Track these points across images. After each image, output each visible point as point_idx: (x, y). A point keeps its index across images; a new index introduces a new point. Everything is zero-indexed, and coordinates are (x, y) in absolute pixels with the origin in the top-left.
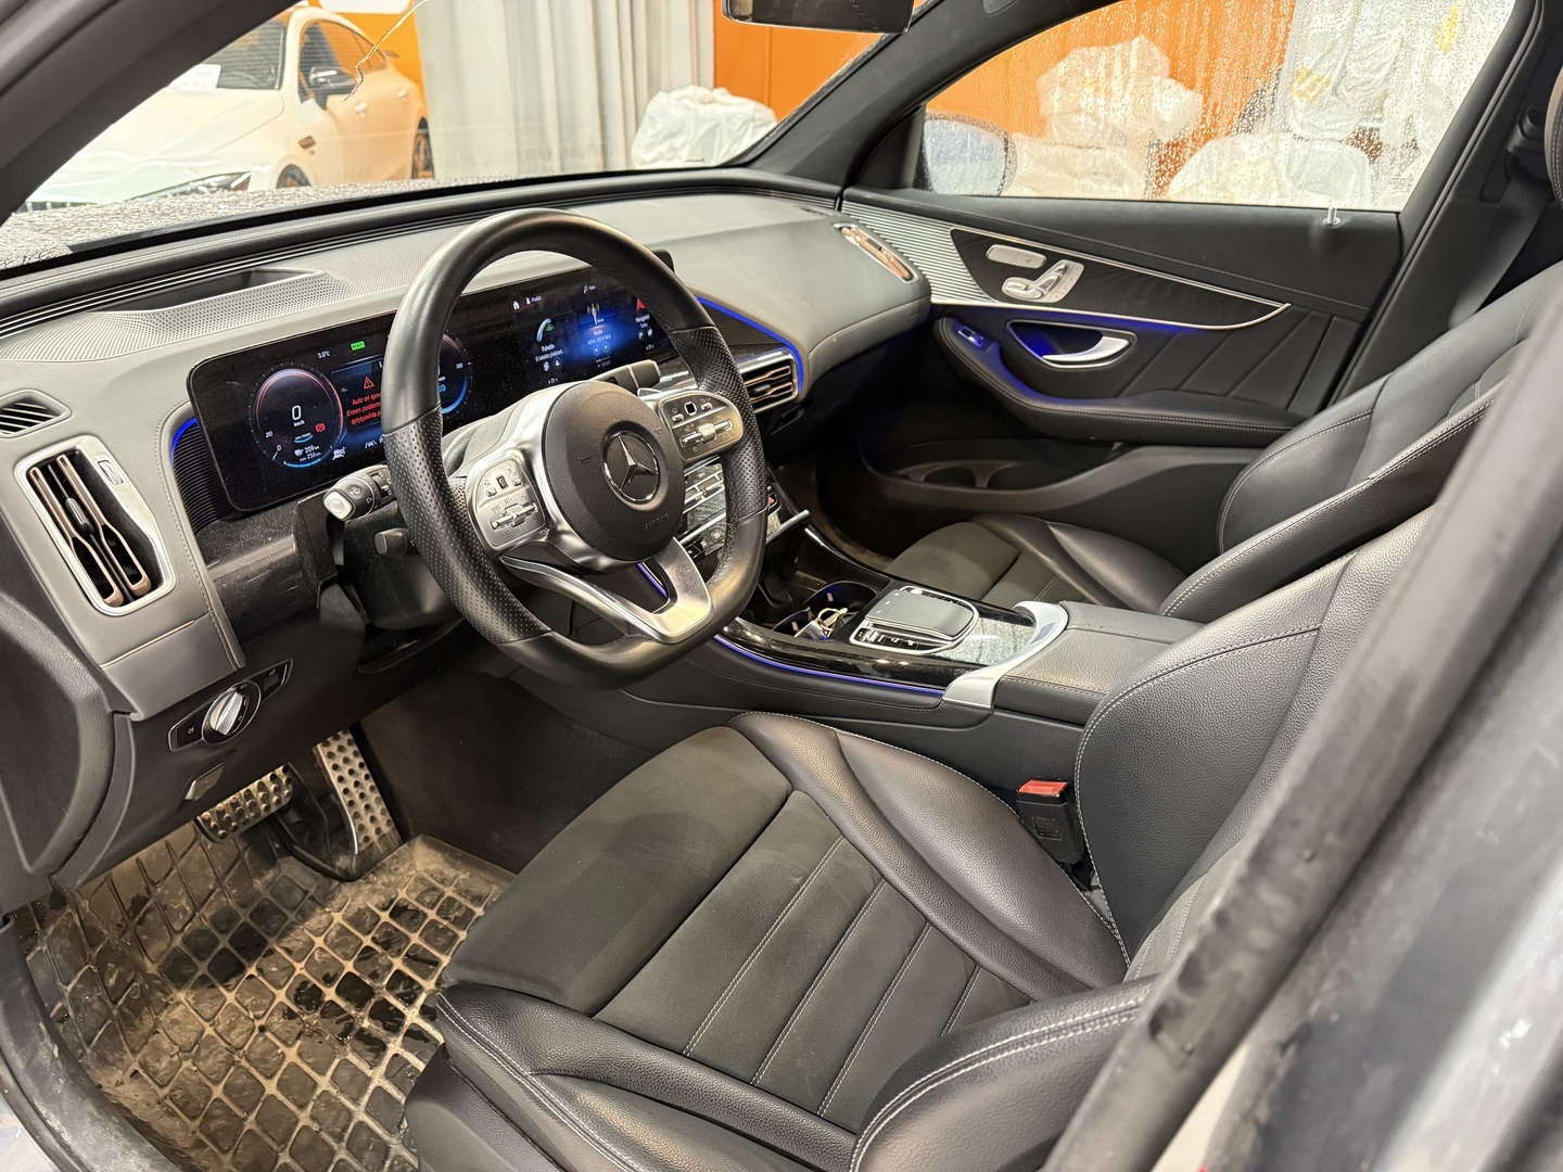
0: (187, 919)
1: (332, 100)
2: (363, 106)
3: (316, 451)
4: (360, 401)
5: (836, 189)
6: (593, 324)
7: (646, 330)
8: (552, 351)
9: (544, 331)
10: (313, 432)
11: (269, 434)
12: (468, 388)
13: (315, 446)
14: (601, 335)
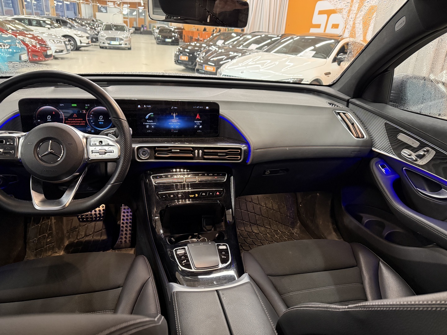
0: (82, 237)
4: (71, 119)
5: (347, 98)
6: (173, 118)
7: (199, 125)
8: (152, 123)
9: (149, 116)
11: (39, 120)
14: (175, 122)
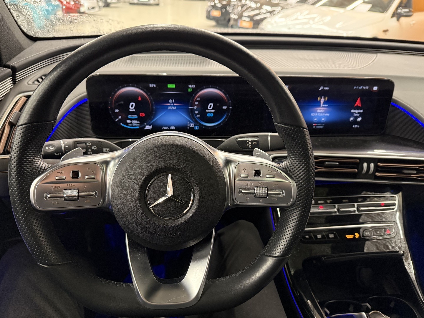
1: (403, 19)
2: (414, 22)
3: (137, 123)
6: (319, 106)
7: (357, 117)
10: (138, 115)
11: (117, 111)
12: (226, 118)
13: (138, 121)
14: (322, 113)
